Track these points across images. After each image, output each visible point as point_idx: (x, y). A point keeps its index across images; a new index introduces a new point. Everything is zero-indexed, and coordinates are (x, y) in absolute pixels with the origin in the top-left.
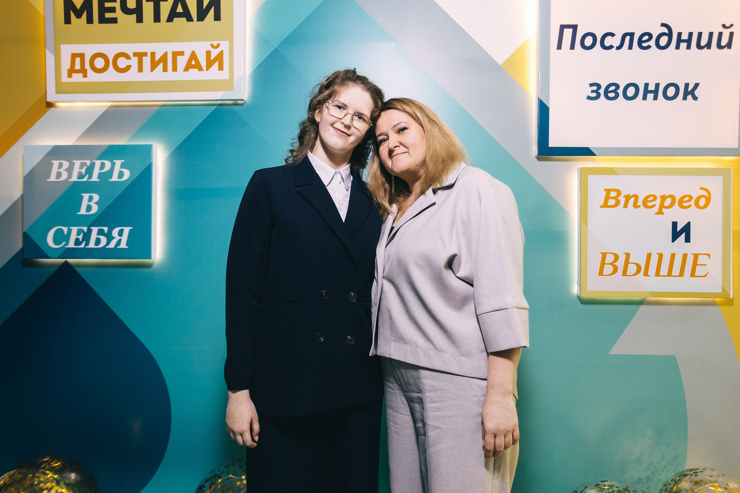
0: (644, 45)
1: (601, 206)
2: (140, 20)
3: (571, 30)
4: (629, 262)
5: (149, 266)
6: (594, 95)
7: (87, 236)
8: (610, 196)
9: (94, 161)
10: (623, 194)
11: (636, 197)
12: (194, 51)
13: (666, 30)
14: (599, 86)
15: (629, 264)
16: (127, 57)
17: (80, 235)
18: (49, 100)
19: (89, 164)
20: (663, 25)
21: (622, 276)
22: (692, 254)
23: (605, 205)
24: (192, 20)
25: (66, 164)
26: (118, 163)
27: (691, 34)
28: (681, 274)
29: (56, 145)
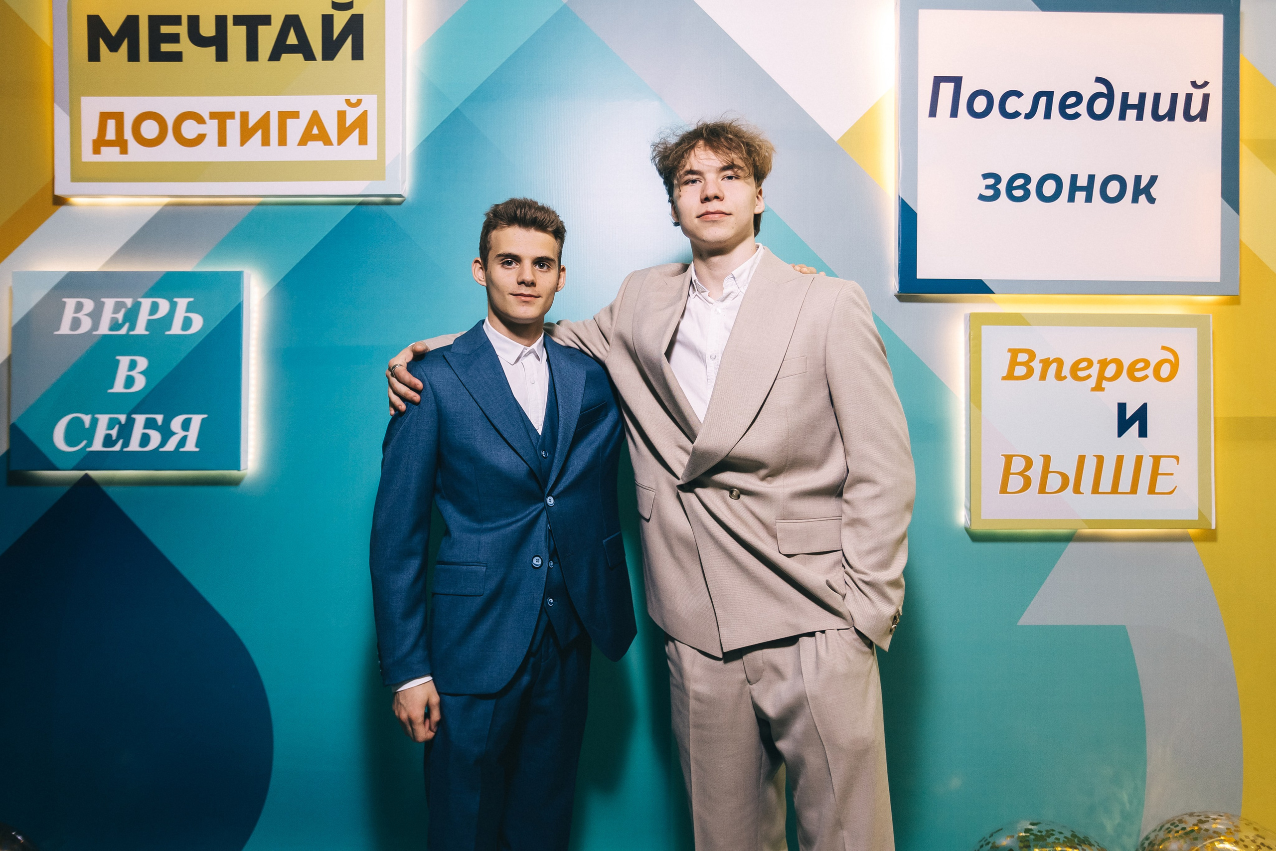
0: (1070, 111)
1: (1003, 377)
2: (222, 56)
3: (951, 85)
4: (1050, 470)
5: (235, 483)
6: (990, 193)
7: (126, 431)
8: (1019, 360)
9: (140, 300)
10: (1039, 356)
11: (1060, 362)
12: (316, 111)
13: (1103, 89)
14: (998, 179)
15: (1049, 474)
16: (200, 119)
17: (112, 429)
18: (58, 192)
19: (129, 306)
20: (1099, 80)
21: (1038, 493)
22: (1150, 456)
23: (1010, 376)
24: (314, 59)
25: (89, 305)
26: (182, 303)
27: (1142, 96)
28: (1134, 490)
29: (71, 272)
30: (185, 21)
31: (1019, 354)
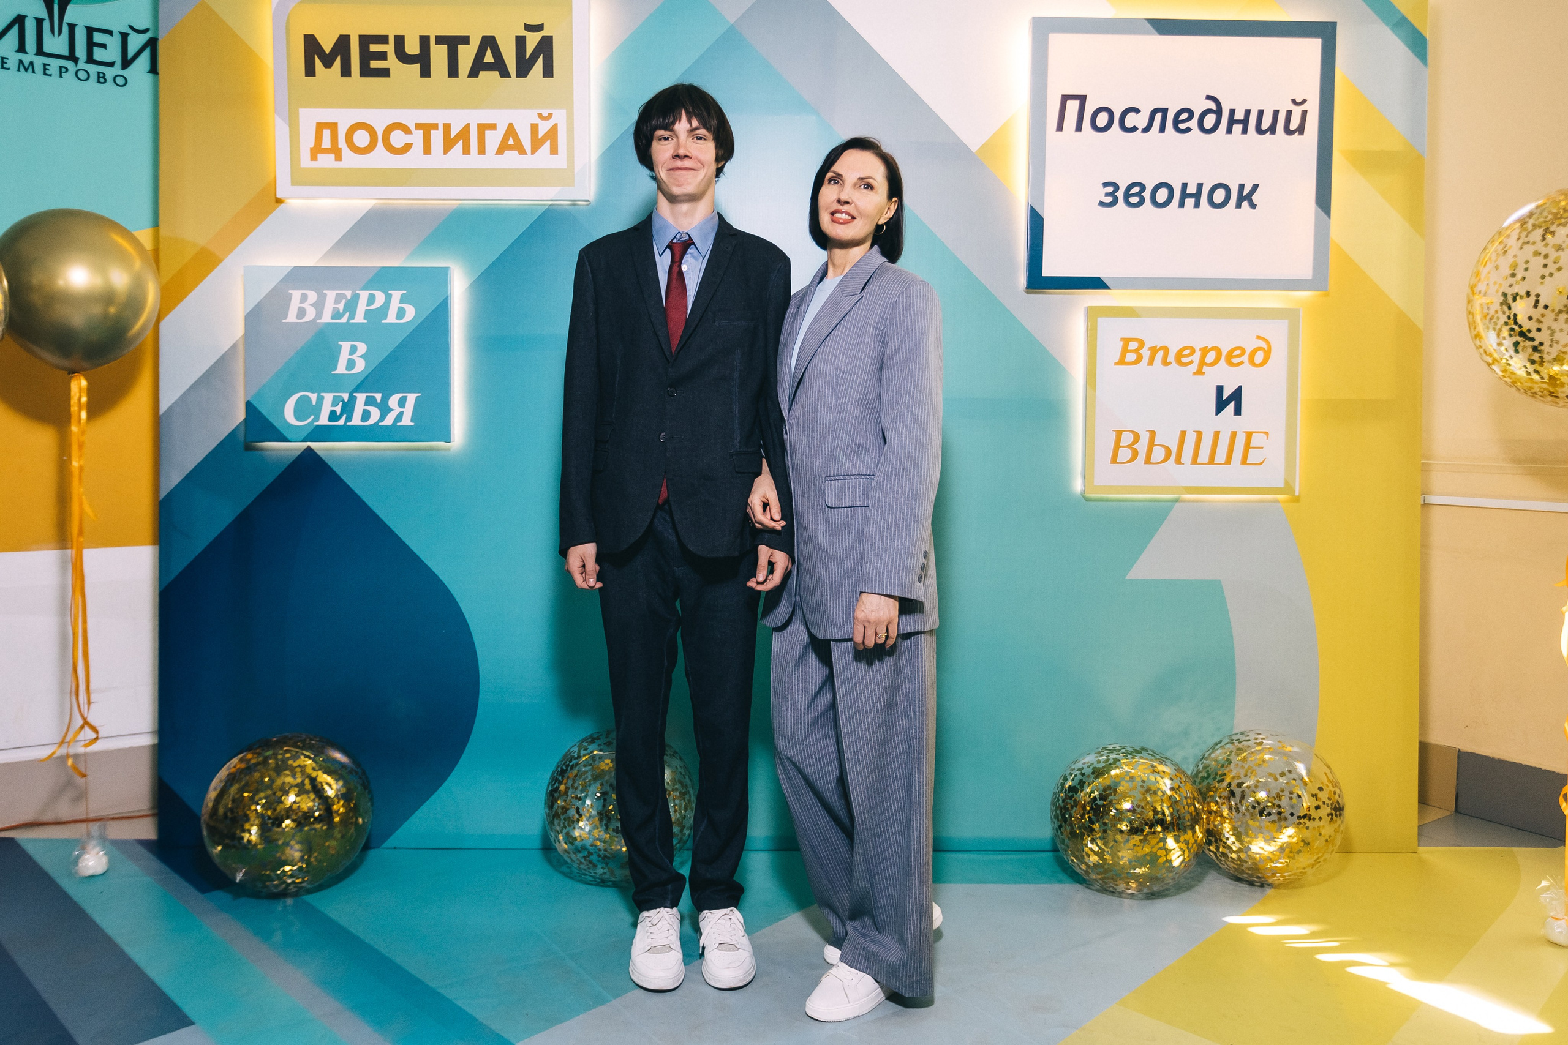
0: (1182, 126)
1: (1115, 363)
2: (426, 72)
3: (1076, 103)
4: (1155, 444)
5: (448, 449)
6: (1109, 199)
7: (348, 408)
8: (1130, 348)
9: (358, 292)
10: (1148, 345)
11: (1166, 350)
12: (512, 124)
13: (1212, 105)
14: (1116, 187)
15: (1155, 448)
16: (406, 130)
17: (336, 405)
18: (278, 196)
19: (349, 298)
20: (1209, 97)
21: (1144, 464)
22: (1243, 432)
23: (1122, 362)
24: (509, 76)
25: (312, 296)
26: (396, 295)
27: (1248, 112)
28: (1228, 461)
29: (295, 267)
30: (391, 40)
31: (1130, 343)
